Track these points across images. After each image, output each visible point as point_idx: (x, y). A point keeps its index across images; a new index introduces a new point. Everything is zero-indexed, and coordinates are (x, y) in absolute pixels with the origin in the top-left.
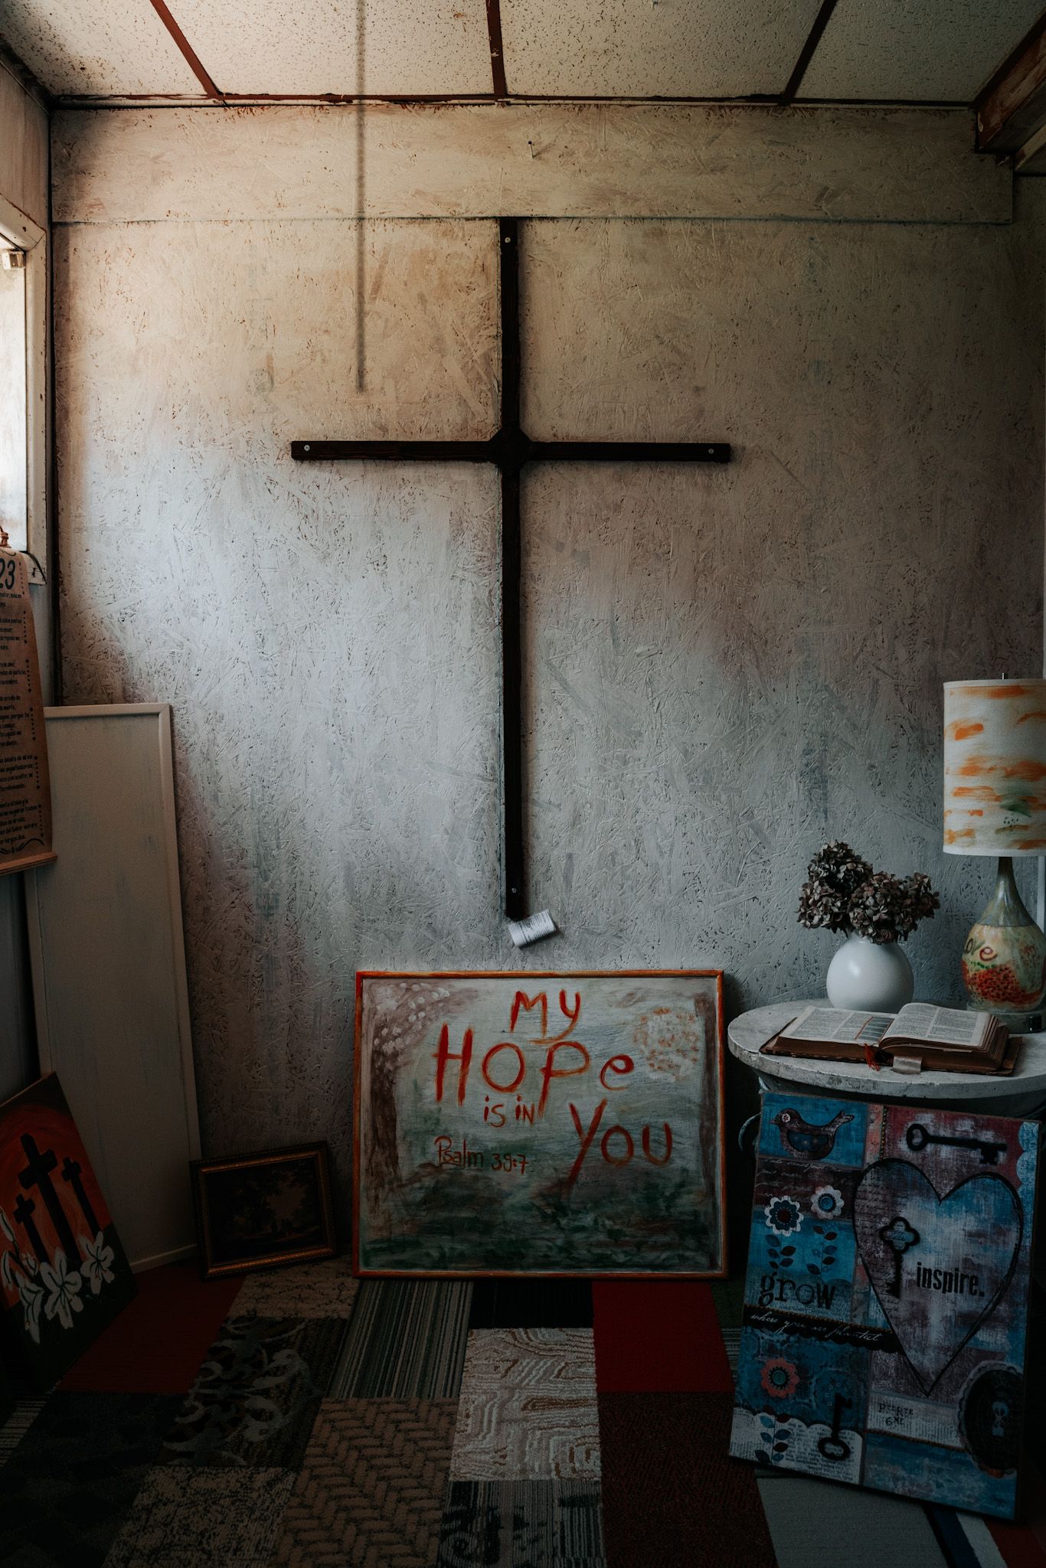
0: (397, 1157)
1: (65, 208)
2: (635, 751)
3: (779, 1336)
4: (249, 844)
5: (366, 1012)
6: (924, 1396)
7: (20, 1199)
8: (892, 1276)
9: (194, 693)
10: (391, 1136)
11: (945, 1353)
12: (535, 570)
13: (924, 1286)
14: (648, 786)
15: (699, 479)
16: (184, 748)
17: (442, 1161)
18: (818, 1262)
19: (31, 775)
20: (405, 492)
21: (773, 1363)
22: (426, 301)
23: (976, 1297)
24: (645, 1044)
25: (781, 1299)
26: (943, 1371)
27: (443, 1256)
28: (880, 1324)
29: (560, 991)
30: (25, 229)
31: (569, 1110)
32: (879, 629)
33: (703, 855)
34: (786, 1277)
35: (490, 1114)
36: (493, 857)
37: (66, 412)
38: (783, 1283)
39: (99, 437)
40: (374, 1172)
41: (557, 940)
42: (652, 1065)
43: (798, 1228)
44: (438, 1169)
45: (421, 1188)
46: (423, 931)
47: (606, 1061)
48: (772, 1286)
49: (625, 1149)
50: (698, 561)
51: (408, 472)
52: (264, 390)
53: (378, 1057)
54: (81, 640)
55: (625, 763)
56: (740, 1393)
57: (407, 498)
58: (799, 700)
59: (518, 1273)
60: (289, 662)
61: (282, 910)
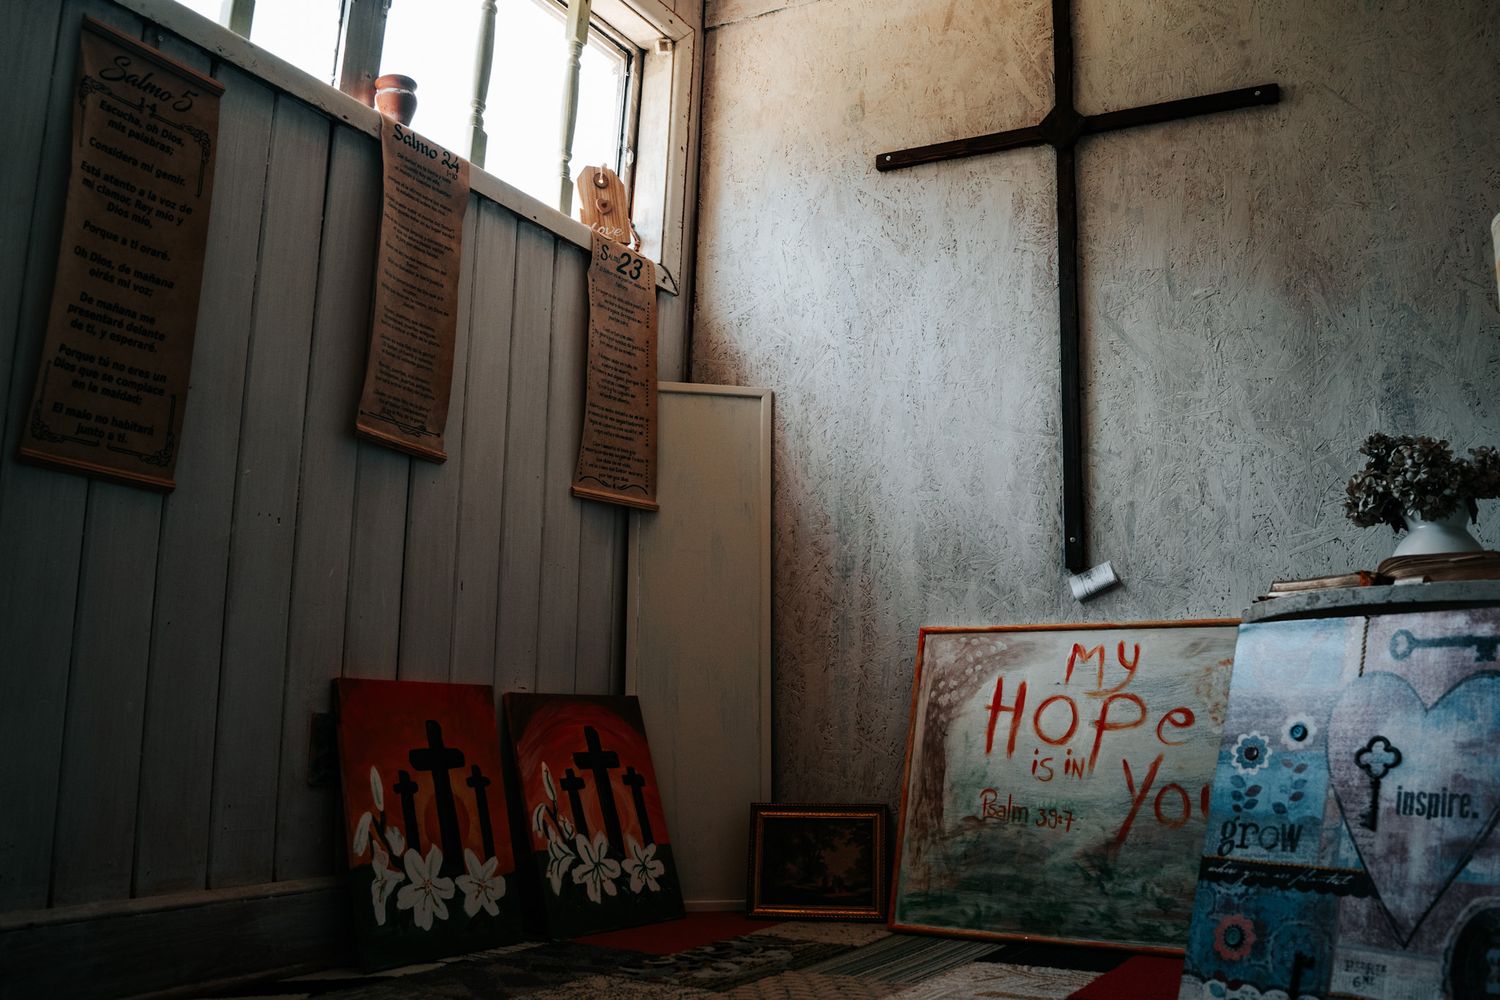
0: (942, 809)
1: (714, 16)
2: (1195, 393)
3: (1238, 889)
4: (831, 509)
5: (925, 667)
6: (1400, 947)
7: (570, 772)
8: (1368, 805)
9: (793, 380)
10: (938, 787)
11: (1428, 893)
12: (1091, 232)
13: (1404, 813)
14: (1210, 427)
15: (1249, 124)
16: (782, 428)
17: (986, 814)
18: (1285, 800)
19: (641, 433)
20: (972, 182)
21: (1228, 920)
22: (990, 22)
23: (1468, 820)
24: (1209, 696)
25: (1243, 846)
26: (1425, 915)
27: (978, 915)
28: (1351, 865)
29: (1119, 642)
30: (671, 22)
31: (1122, 765)
32: (1462, 238)
33: (1274, 495)
34: (1249, 821)
35: (1039, 767)
36: (1054, 510)
37: (708, 167)
38: (1245, 827)
39: (730, 182)
40: (920, 825)
41: (1119, 592)
42: (1215, 719)
43: (1266, 764)
44: (982, 823)
45: (962, 842)
46: (987, 588)
47: (1165, 714)
48: (1233, 832)
49: (1181, 809)
50: (1253, 200)
51: (976, 165)
52: (857, 120)
53: (934, 709)
54: (708, 346)
55: (1186, 405)
56: (1192, 960)
57: (975, 188)
58: (1374, 322)
59: (1055, 939)
60: (872, 344)
61: (857, 572)
